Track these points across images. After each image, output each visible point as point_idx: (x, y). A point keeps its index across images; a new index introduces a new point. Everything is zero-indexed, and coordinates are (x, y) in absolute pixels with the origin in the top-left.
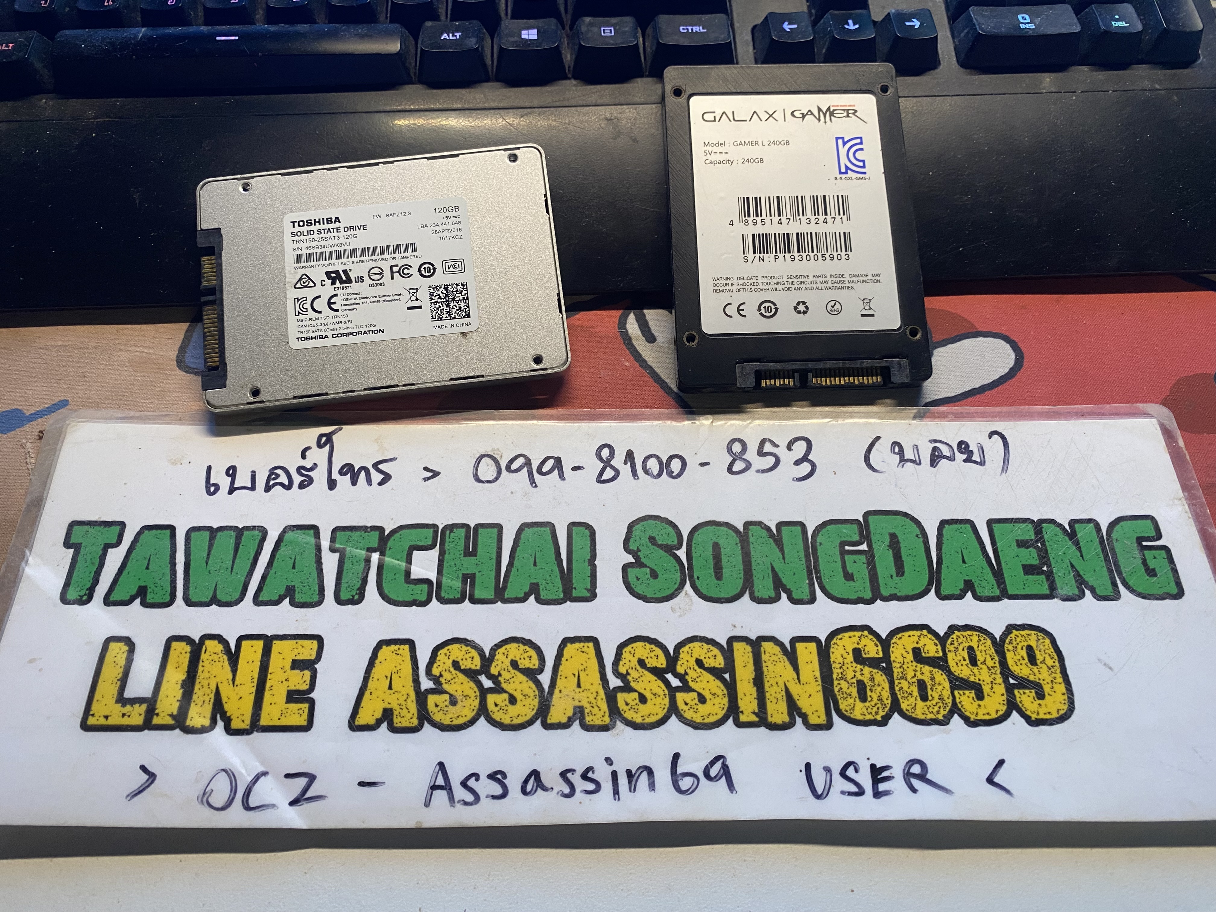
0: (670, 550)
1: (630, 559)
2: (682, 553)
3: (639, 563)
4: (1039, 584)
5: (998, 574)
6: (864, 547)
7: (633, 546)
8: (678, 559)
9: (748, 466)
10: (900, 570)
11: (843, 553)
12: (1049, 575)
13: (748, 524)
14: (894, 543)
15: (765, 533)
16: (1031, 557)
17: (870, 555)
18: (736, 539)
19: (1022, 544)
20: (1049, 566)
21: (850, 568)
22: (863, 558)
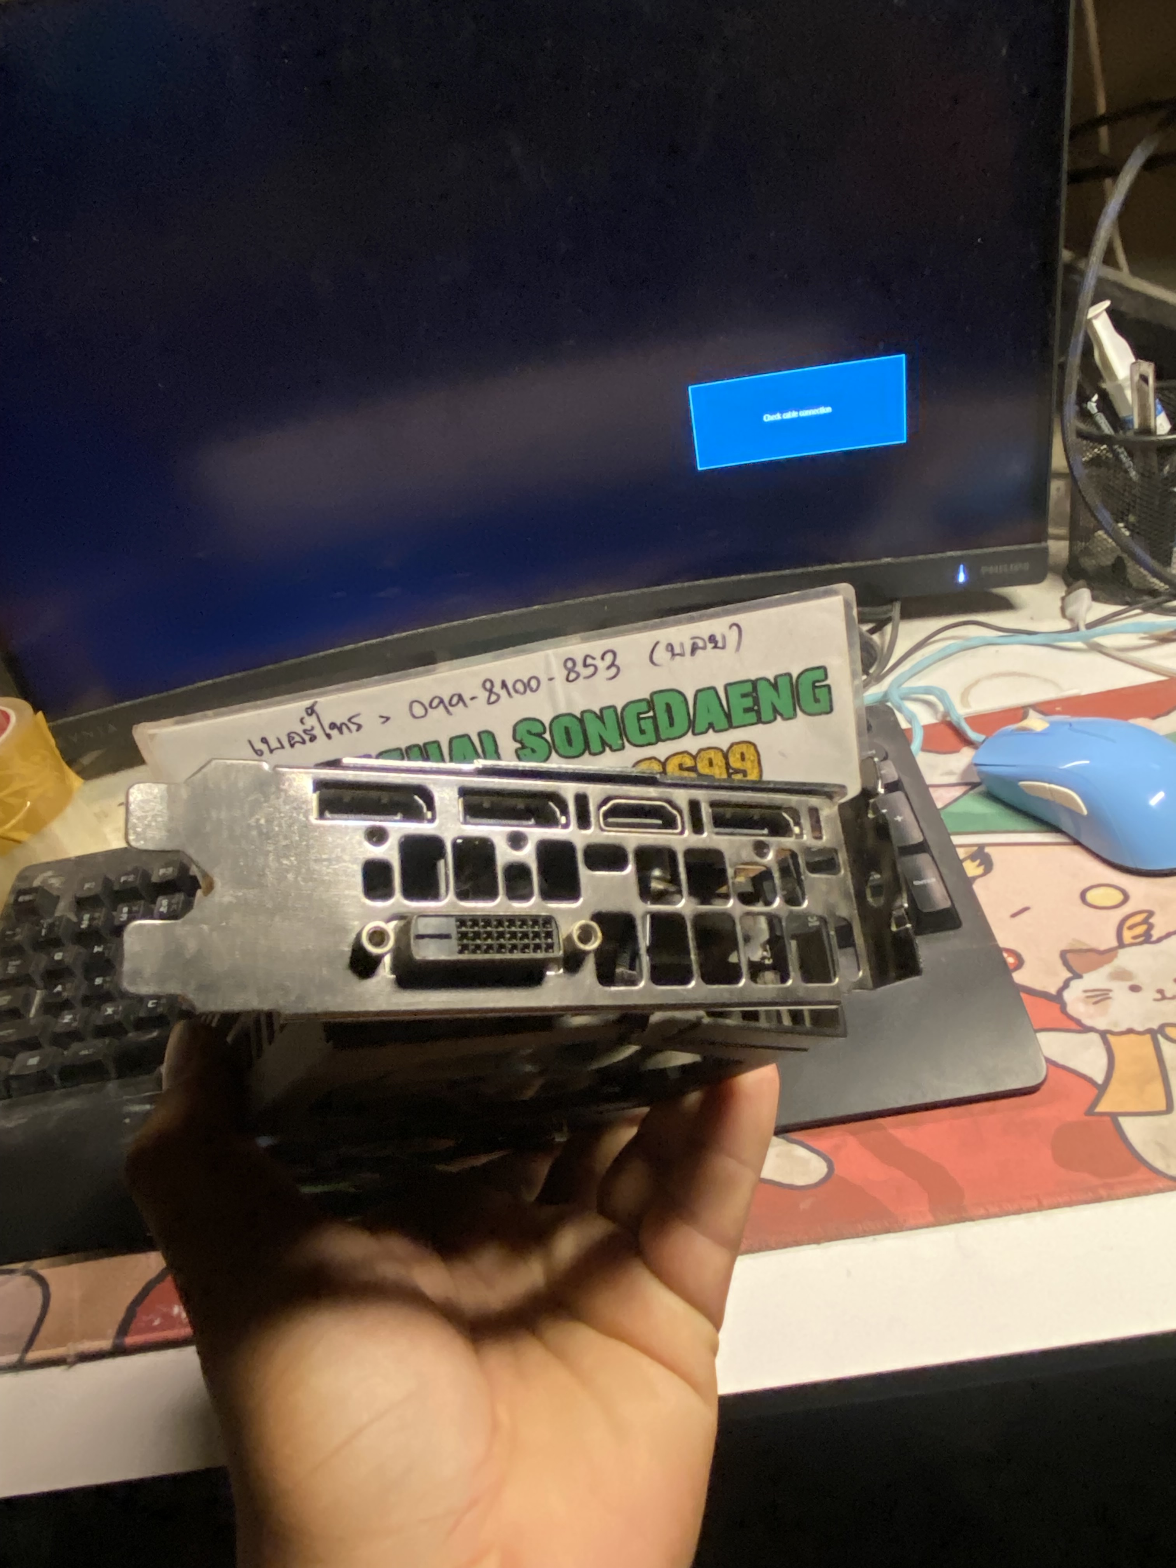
0: (540, 735)
1: (519, 745)
2: (547, 736)
3: (523, 747)
4: (752, 717)
5: (728, 716)
6: (651, 714)
7: (518, 738)
8: (546, 741)
9: (578, 675)
10: (672, 724)
11: (639, 719)
12: (758, 713)
13: (583, 713)
14: (669, 709)
15: (593, 715)
16: (748, 702)
17: (654, 718)
18: (577, 723)
19: (744, 696)
20: (759, 706)
21: (643, 727)
22: (651, 721)
